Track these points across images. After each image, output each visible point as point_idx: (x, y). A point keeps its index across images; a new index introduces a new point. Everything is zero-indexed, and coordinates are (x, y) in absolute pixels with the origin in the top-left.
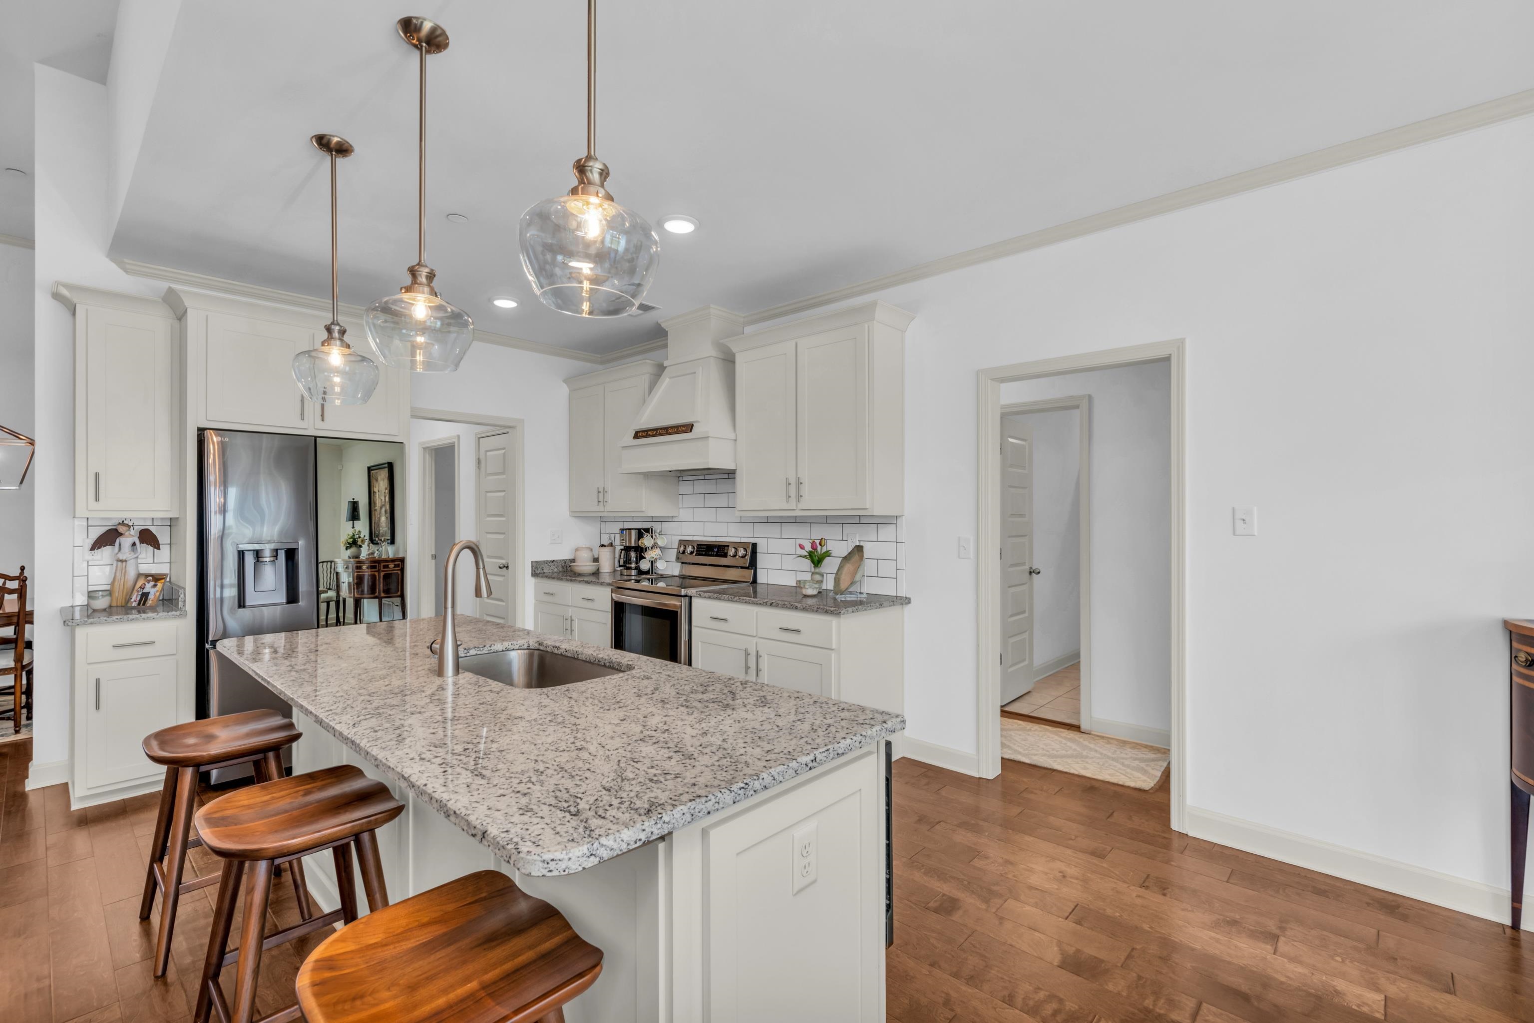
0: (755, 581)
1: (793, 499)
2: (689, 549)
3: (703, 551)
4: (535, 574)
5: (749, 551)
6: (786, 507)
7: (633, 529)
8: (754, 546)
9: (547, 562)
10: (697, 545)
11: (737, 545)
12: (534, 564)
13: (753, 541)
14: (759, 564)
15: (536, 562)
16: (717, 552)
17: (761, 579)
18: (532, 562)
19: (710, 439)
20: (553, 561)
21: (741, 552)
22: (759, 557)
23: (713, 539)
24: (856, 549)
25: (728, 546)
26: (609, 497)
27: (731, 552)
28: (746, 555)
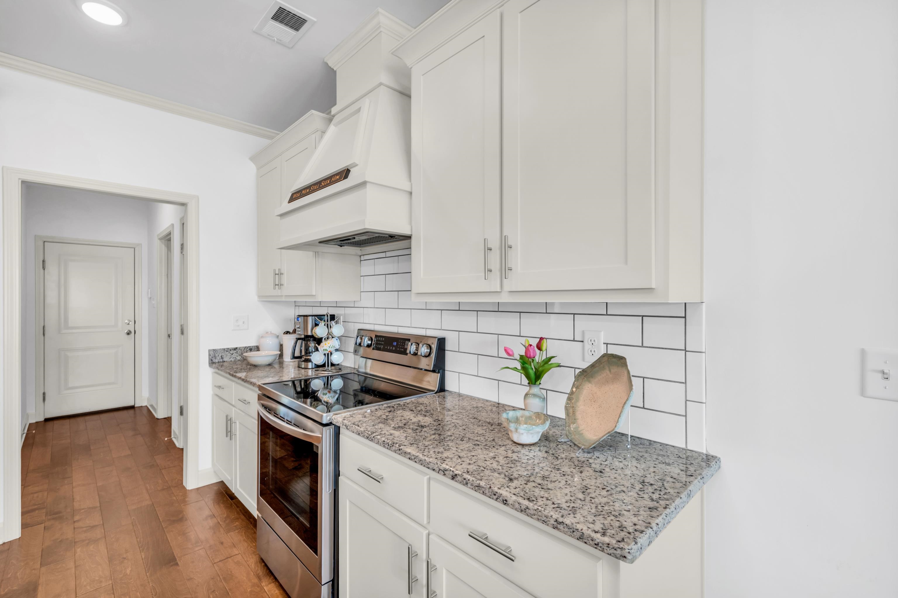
0: (442, 389)
1: (496, 274)
2: (367, 341)
3: (381, 344)
4: (212, 363)
5: (434, 347)
6: (483, 286)
7: (310, 316)
8: (442, 342)
9: (228, 350)
10: (376, 336)
11: (419, 340)
12: (212, 353)
13: (440, 334)
14: (448, 365)
15: (214, 350)
16: (396, 347)
17: (450, 385)
18: (209, 351)
19: (368, 186)
20: (235, 349)
21: (424, 350)
22: (448, 356)
23: (394, 330)
24: (606, 358)
25: (409, 340)
26: (285, 280)
27: (412, 348)
28: (430, 354)
